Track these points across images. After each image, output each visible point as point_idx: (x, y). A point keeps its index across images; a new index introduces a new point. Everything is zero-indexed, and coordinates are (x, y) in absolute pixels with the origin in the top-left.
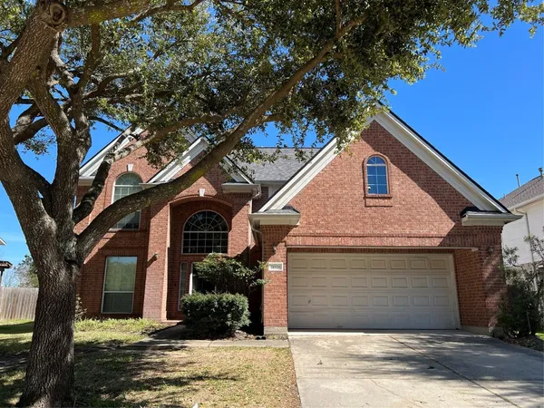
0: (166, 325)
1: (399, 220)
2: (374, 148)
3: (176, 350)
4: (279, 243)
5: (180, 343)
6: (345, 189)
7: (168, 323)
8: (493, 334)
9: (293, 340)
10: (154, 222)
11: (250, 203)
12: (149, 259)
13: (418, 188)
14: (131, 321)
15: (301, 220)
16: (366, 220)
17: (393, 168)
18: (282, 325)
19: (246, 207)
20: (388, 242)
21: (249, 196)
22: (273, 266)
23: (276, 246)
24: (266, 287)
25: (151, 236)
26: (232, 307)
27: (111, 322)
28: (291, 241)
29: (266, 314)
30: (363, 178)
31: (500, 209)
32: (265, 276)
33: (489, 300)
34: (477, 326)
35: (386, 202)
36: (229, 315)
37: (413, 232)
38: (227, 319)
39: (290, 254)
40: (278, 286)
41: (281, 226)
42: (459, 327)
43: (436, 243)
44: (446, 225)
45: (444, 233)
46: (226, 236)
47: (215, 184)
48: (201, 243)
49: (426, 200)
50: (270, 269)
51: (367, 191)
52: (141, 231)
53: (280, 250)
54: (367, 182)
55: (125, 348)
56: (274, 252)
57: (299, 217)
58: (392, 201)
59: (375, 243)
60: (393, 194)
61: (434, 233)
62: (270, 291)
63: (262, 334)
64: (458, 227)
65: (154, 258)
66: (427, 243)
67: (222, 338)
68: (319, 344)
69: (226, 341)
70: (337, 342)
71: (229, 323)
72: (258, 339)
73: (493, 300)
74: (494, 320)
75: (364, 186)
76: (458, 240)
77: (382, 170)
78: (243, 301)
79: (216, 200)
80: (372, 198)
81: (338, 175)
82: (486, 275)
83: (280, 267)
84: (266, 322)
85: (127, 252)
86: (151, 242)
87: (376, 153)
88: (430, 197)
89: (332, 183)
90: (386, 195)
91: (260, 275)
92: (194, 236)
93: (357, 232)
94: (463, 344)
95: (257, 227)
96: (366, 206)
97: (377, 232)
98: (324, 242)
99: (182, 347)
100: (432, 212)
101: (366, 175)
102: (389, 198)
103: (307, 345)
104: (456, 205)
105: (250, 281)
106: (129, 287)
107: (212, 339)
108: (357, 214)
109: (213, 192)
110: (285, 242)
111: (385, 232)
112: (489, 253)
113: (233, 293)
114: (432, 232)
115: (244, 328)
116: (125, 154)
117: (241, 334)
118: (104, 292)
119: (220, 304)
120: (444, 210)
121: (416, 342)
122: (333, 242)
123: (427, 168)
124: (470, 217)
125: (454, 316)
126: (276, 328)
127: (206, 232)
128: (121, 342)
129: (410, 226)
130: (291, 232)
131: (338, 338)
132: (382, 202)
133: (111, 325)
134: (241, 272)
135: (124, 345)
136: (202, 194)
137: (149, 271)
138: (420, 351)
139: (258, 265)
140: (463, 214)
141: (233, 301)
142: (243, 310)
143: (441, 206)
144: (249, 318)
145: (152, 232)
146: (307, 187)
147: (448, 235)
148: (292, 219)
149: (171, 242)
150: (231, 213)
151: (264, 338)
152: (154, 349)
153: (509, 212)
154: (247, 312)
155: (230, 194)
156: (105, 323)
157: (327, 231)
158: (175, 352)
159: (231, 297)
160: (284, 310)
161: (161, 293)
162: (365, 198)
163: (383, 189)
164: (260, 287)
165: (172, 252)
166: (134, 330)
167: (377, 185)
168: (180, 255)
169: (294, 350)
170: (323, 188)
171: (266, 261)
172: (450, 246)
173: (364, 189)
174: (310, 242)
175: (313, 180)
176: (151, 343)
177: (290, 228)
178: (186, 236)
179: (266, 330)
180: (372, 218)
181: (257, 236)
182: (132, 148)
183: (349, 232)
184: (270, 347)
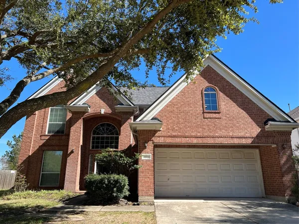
0: (78, 194)
1: (226, 127)
2: (208, 82)
3: (77, 214)
4: (148, 141)
5: (81, 208)
6: (191, 107)
7: (80, 193)
8: (289, 201)
9: (157, 206)
10: (73, 129)
11: (132, 118)
12: (69, 152)
13: (237, 107)
14: (56, 191)
15: (163, 127)
16: (204, 127)
17: (221, 94)
18: (150, 195)
19: (129, 120)
20: (219, 141)
21: (131, 113)
22: (145, 157)
23: (147, 143)
24: (140, 170)
25: (71, 138)
26: (117, 184)
27: (43, 192)
28: (157, 140)
29: (140, 188)
30: (202, 100)
31: (289, 120)
32: (139, 163)
33: (284, 179)
34: (277, 195)
35: (217, 115)
36: (115, 189)
37: (235, 134)
38: (113, 192)
39: (156, 149)
40: (148, 169)
41: (150, 131)
42: (264, 196)
43: (249, 141)
44: (256, 130)
45: (254, 135)
46: (117, 138)
47: (111, 106)
48: (102, 143)
49: (242, 114)
50: (143, 158)
51: (204, 109)
52: (66, 135)
53: (150, 146)
54: (204, 102)
55: (43, 212)
56: (145, 147)
57: (162, 124)
58: (220, 114)
59: (210, 141)
60: (221, 110)
61: (248, 135)
62: (143, 172)
63: (137, 201)
64: (263, 131)
65: (72, 152)
66: (244, 142)
67: (110, 204)
68: (175, 209)
69: (112, 206)
70: (187, 208)
71: (115, 194)
72: (134, 205)
73: (287, 178)
74: (288, 192)
75: (203, 105)
76: (264, 140)
77: (214, 96)
78: (124, 180)
79: (111, 116)
80: (208, 113)
81: (186, 98)
82: (282, 162)
83: (149, 157)
84: (140, 193)
85: (56, 148)
86: (70, 141)
87: (210, 85)
88: (244, 112)
89: (182, 103)
90: (216, 111)
91: (136, 162)
92: (98, 138)
93: (199, 134)
94: (271, 209)
95: (135, 131)
96: (204, 118)
97: (211, 134)
98: (178, 141)
99: (81, 212)
100: (246, 122)
101: (204, 99)
102: (219, 113)
103: (167, 209)
104: (261, 118)
105: (130, 167)
106: (57, 170)
107: (104, 205)
108: (199, 123)
109: (109, 111)
110: (153, 140)
111: (217, 134)
112: (284, 148)
113: (119, 174)
114: (247, 135)
115: (125, 197)
116: (40, 77)
117: (123, 201)
118: (41, 173)
119: (109, 181)
120: (254, 120)
121: (239, 207)
122: (184, 141)
123: (242, 94)
124: (271, 125)
125: (261, 189)
126: (146, 197)
127: (105, 136)
128: (42, 207)
129: (232, 131)
130: (157, 134)
131: (187, 204)
132: (214, 115)
133: (42, 194)
134: (124, 160)
135: (43, 210)
136: (102, 113)
137: (69, 160)
138: (244, 214)
139: (135, 155)
140: (266, 123)
141: (118, 180)
142: (124, 185)
143: (251, 118)
144: (129, 191)
145: (71, 135)
146: (167, 106)
147: (257, 136)
148: (157, 126)
149: (83, 142)
150: (120, 124)
151: (138, 205)
152: (62, 213)
153: (295, 122)
154: (127, 187)
155: (120, 112)
156: (39, 193)
157: (179, 134)
158: (76, 216)
159: (116, 177)
160: (152, 185)
161: (76, 173)
162: (203, 113)
163: (215, 108)
164: (136, 170)
165: (84, 148)
166: (55, 197)
167: (211, 105)
168: (89, 150)
169: (158, 214)
170: (177, 106)
171: (140, 153)
172: (258, 143)
173: (203, 107)
174: (169, 141)
175: (170, 102)
176: (62, 208)
177: (156, 131)
178: (94, 138)
179: (140, 199)
180: (208, 126)
181: (135, 138)
182: (45, 73)
183: (193, 134)
184: (141, 212)
